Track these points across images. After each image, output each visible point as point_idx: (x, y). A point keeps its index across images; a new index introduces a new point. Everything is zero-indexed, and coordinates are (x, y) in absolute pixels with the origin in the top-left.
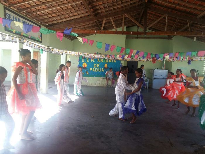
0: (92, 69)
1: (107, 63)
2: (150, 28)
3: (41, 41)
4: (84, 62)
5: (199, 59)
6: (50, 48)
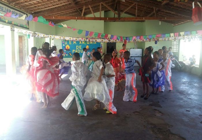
0: (74, 51)
1: (88, 45)
2: (126, 12)
3: (28, 27)
4: (66, 44)
5: (164, 40)
6: (36, 33)
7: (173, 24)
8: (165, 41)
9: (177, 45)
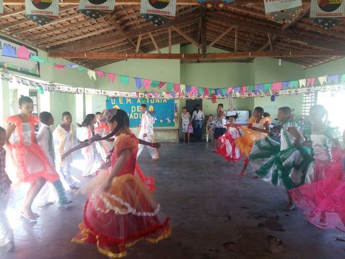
1: (152, 104)
3: (38, 74)
4: (114, 103)
5: (287, 93)
6: (54, 85)
7: (305, 65)
8: (290, 95)
9: (311, 103)
